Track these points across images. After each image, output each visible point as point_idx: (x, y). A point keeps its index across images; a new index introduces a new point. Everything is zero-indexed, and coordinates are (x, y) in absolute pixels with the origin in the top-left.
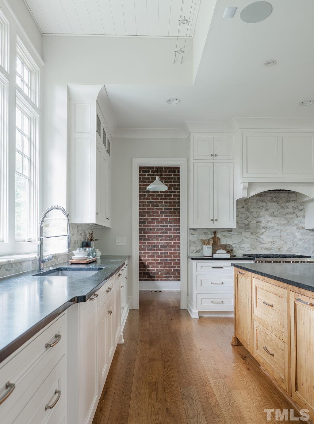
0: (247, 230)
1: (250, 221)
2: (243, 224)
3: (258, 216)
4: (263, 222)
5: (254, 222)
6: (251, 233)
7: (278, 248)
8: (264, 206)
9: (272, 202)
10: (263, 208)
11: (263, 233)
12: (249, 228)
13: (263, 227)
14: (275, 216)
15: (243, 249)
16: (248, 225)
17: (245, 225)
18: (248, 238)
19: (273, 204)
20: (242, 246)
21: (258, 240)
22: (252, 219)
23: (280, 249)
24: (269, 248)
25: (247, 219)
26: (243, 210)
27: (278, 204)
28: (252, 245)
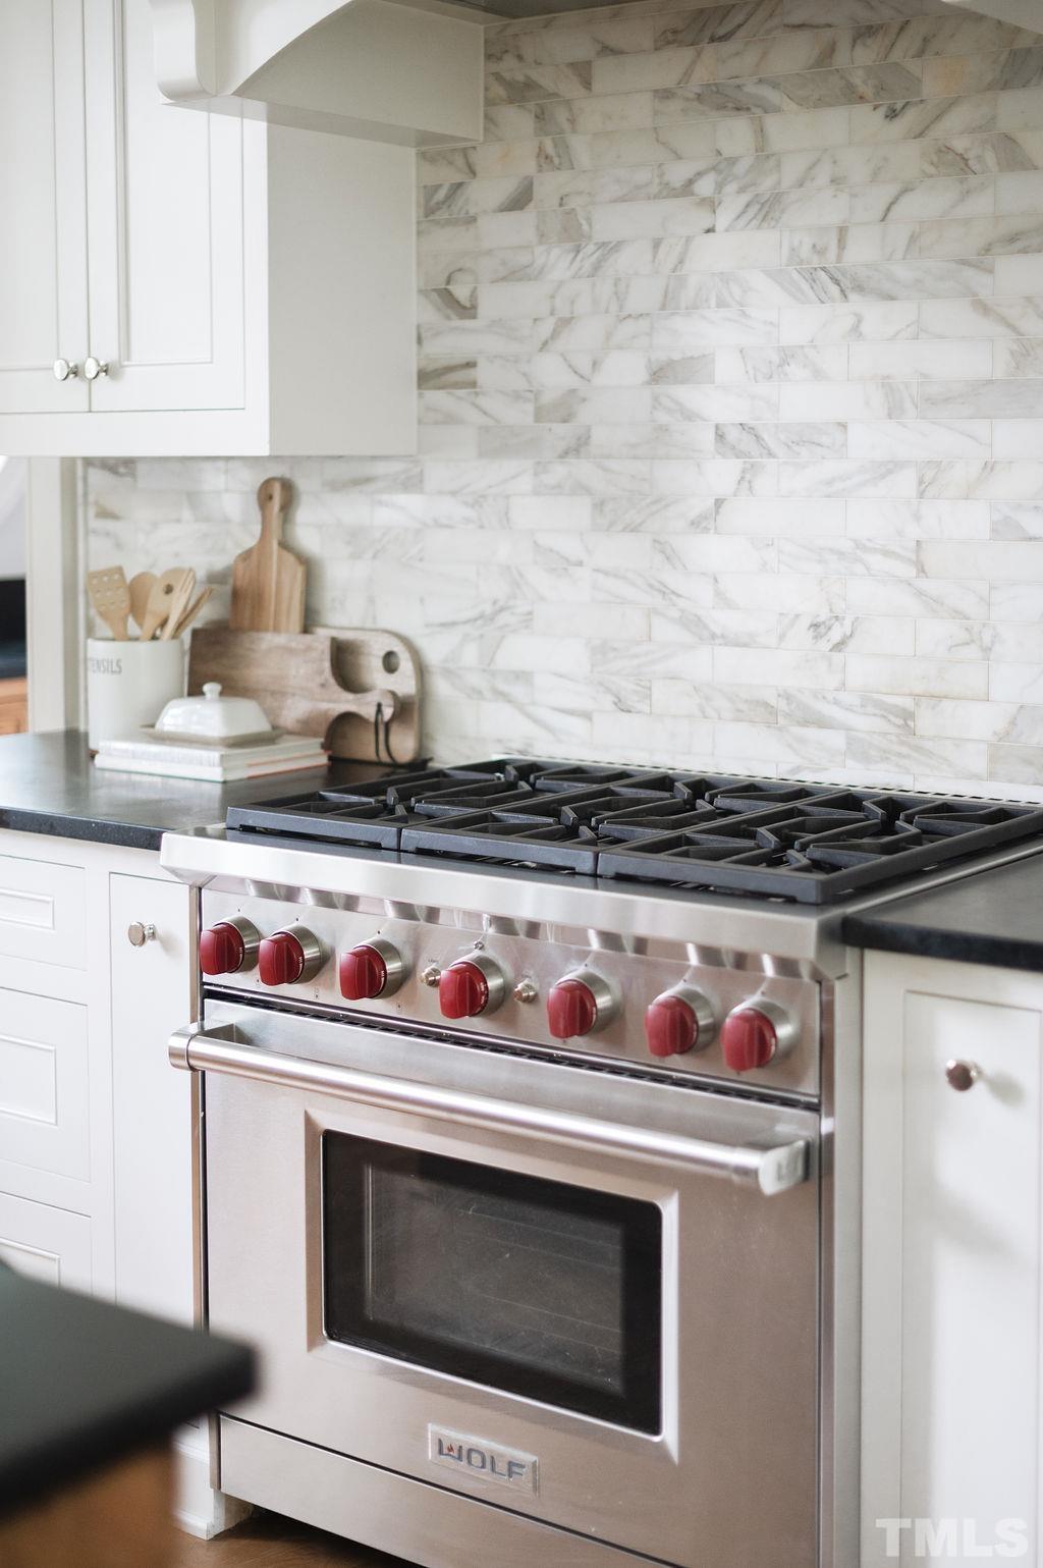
0: (559, 471)
1: (585, 366)
2: (517, 396)
3: (668, 302)
4: (727, 367)
5: (625, 369)
6: (599, 506)
7: (886, 711)
8: (733, 161)
9: (820, 103)
10: (720, 187)
11: (719, 503)
12: (578, 447)
13: (720, 436)
14: (860, 288)
15: (517, 691)
16: (563, 409)
17: (539, 415)
18: (563, 565)
19: (836, 123)
20: (517, 652)
21: (665, 591)
22: (609, 336)
23: (908, 716)
24: (788, 697)
25: (555, 335)
26: (524, 223)
27: (892, 114)
28: (601, 651)
